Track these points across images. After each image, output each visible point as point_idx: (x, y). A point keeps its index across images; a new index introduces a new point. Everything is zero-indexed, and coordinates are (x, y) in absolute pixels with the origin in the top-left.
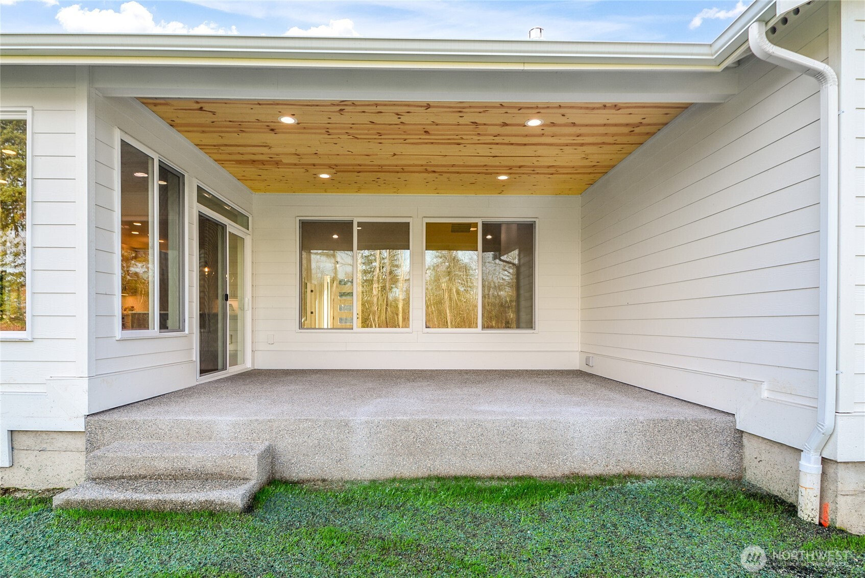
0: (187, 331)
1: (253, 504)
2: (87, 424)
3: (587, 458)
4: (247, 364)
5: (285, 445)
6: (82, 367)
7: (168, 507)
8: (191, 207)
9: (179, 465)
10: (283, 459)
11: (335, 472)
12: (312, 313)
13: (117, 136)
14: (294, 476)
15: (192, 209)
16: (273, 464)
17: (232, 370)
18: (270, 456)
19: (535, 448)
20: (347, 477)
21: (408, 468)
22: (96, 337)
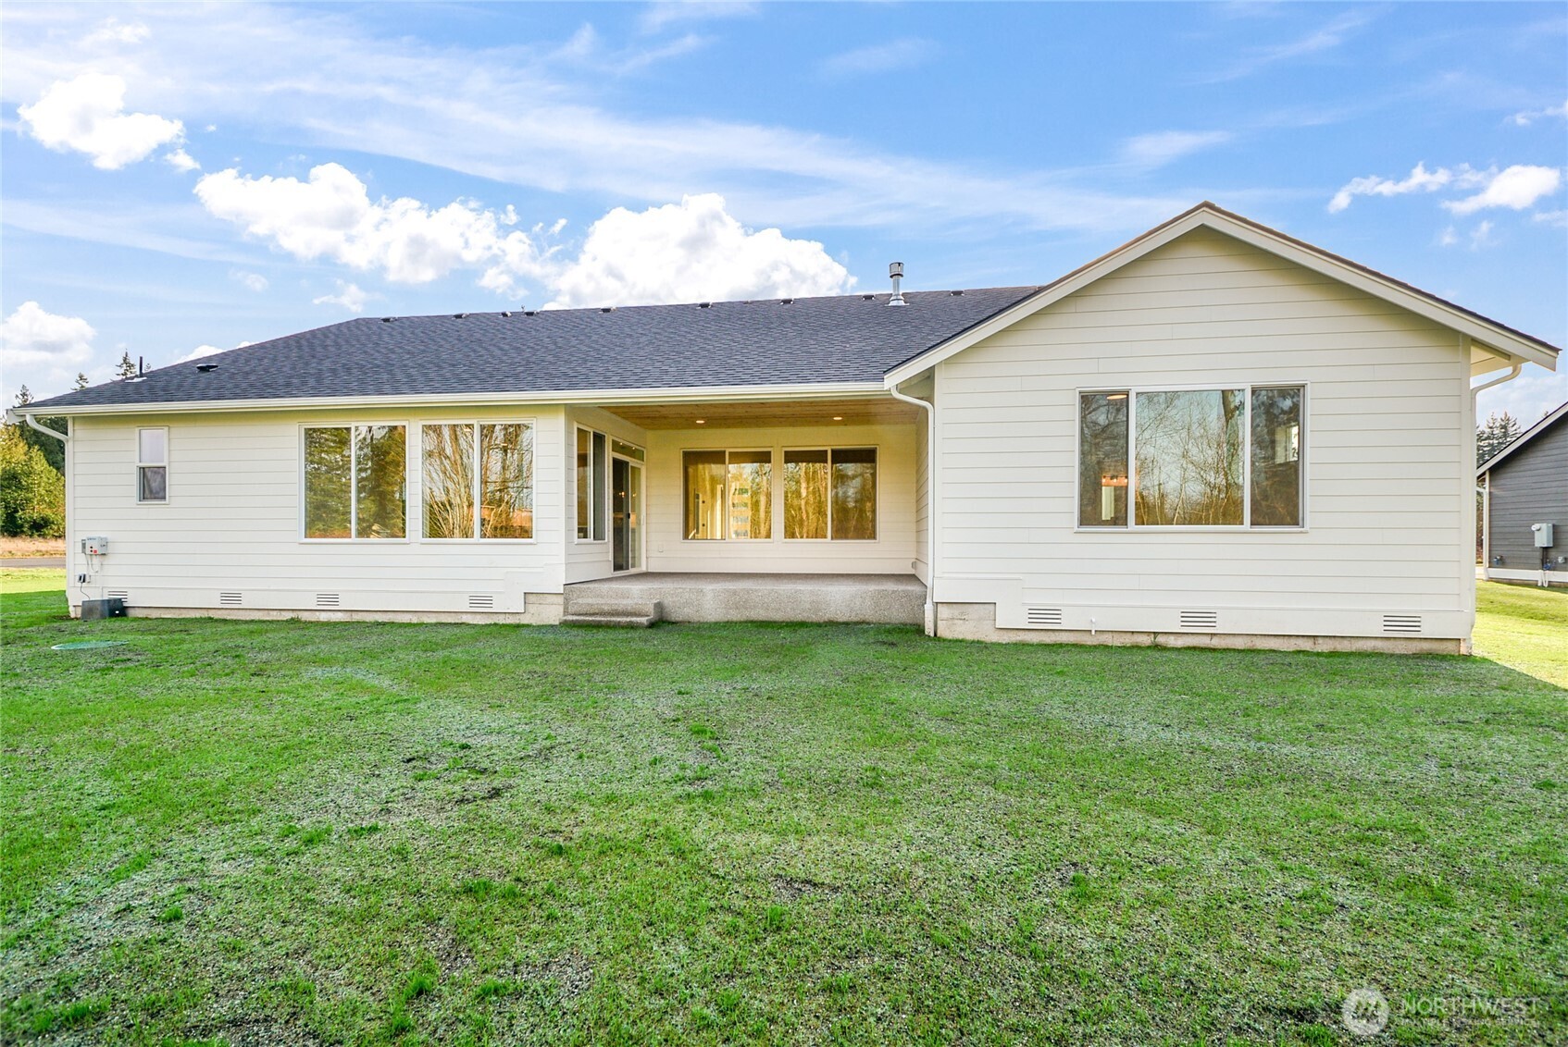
0: (606, 540)
1: (652, 625)
2: (564, 589)
3: (838, 612)
4: (644, 569)
5: (668, 601)
6: (562, 559)
7: (612, 624)
8: (608, 456)
9: (615, 608)
10: (667, 610)
11: (695, 618)
12: (703, 525)
13: (576, 426)
14: (673, 620)
15: (609, 455)
16: (661, 612)
17: (632, 571)
18: (659, 606)
19: (808, 606)
20: (702, 620)
21: (735, 616)
22: (568, 542)
